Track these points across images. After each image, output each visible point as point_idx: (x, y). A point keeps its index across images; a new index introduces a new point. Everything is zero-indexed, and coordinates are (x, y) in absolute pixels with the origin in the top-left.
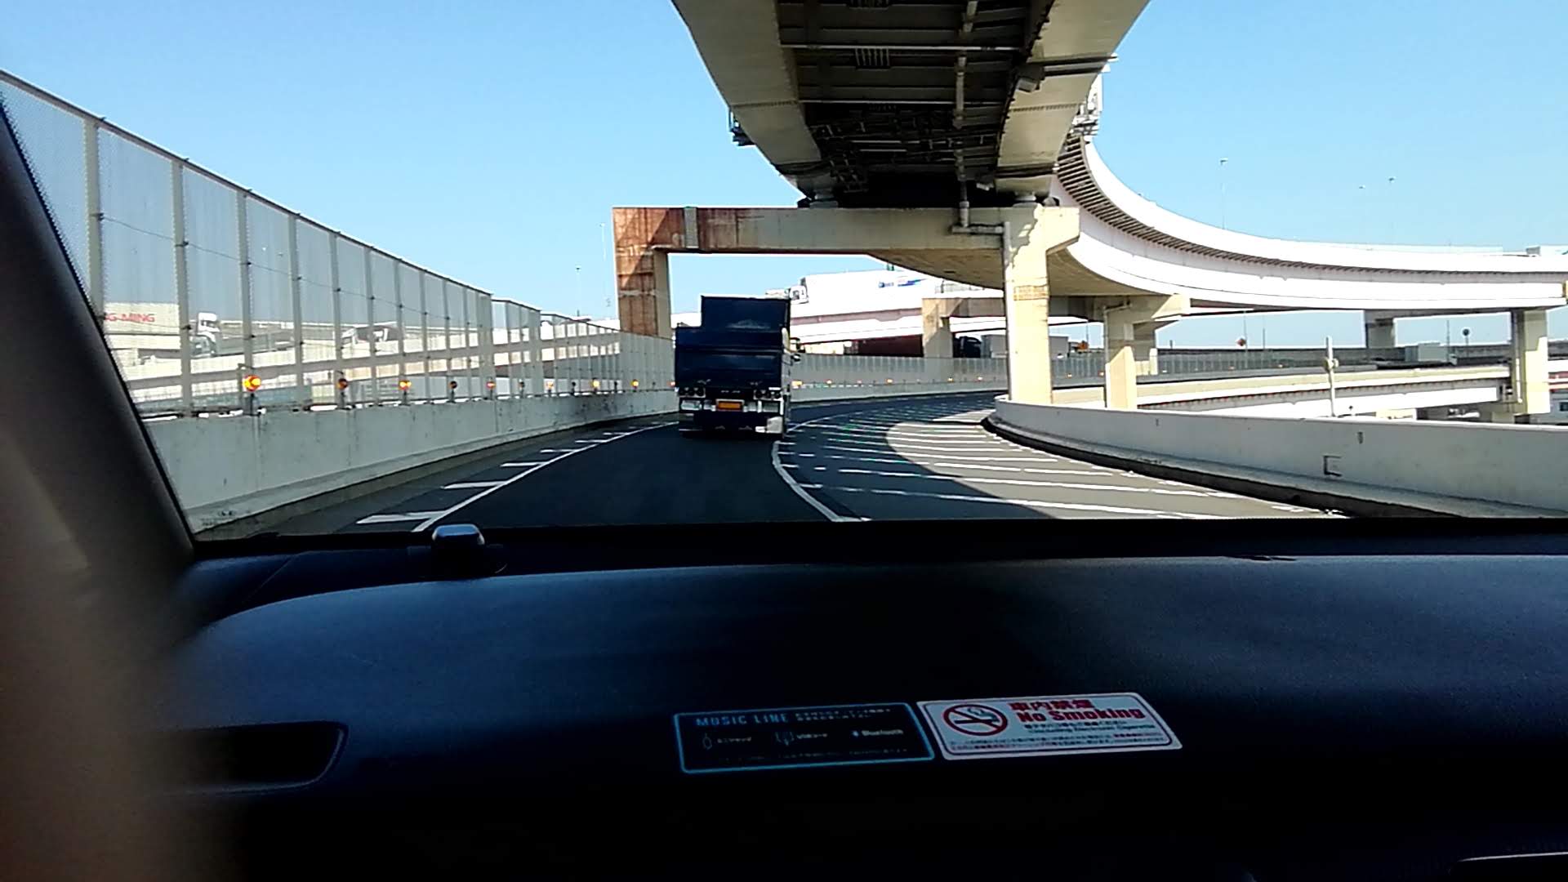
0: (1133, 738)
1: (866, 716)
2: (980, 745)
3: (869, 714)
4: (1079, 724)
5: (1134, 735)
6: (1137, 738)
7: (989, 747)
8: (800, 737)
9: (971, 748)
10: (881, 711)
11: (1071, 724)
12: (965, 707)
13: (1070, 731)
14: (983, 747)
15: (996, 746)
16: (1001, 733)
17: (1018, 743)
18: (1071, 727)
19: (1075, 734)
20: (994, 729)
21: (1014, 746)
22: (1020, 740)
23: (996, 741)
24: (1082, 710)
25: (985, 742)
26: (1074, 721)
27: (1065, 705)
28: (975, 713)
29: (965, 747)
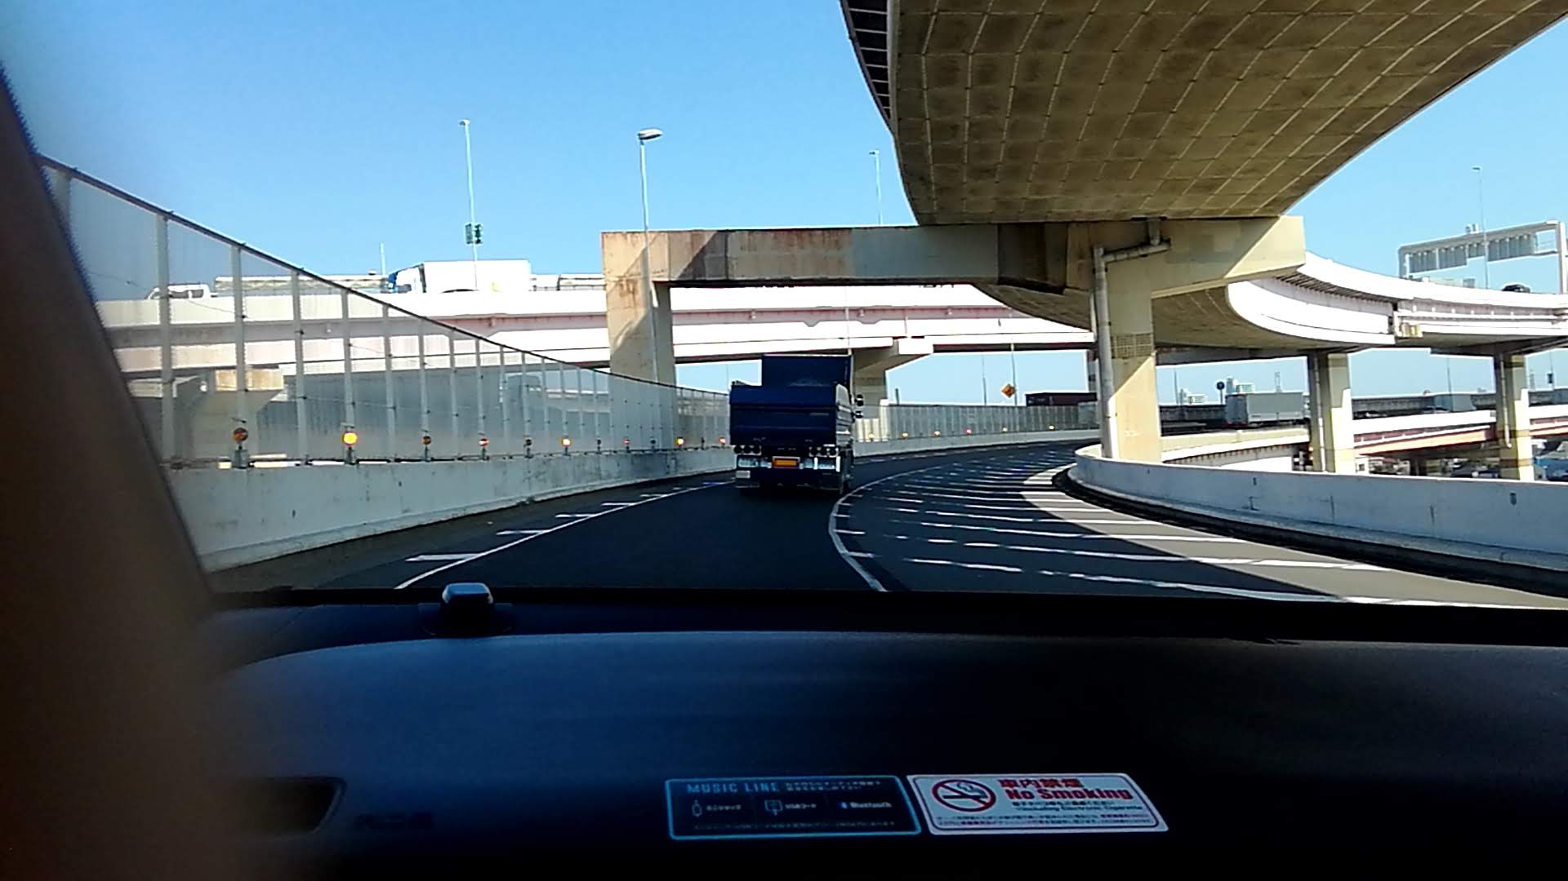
0: (1120, 819)
1: (856, 788)
2: (966, 821)
3: (858, 785)
4: (1067, 803)
5: (1121, 816)
6: (1124, 819)
7: (976, 823)
8: (788, 807)
9: (957, 824)
10: (870, 783)
11: (1059, 803)
12: (955, 781)
13: (1057, 810)
14: (970, 823)
15: (982, 823)
16: (990, 809)
17: (1004, 820)
18: (1057, 806)
19: (1061, 813)
20: (982, 805)
21: (1001, 822)
22: (1007, 818)
23: (984, 818)
24: (1070, 789)
25: (972, 818)
26: (1061, 800)
27: (1054, 783)
28: (964, 788)
29: (951, 823)
